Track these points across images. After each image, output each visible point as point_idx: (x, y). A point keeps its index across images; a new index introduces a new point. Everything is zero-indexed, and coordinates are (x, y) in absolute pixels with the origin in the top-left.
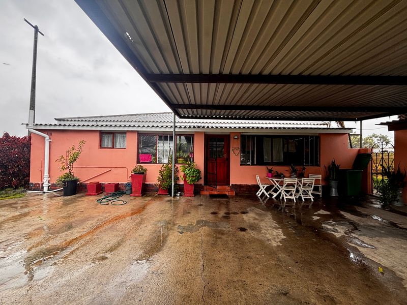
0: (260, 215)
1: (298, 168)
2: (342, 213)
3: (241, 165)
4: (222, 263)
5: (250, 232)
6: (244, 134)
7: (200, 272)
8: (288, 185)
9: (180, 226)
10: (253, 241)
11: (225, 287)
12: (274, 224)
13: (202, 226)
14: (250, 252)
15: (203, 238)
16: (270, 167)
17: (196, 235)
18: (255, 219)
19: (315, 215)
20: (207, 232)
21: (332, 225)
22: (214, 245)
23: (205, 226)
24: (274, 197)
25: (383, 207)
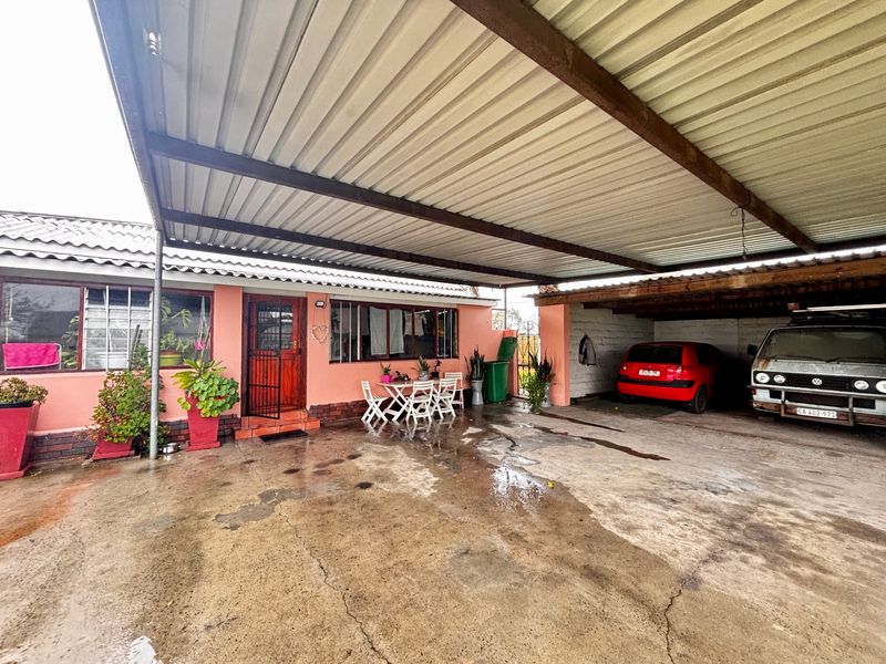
0: (385, 454)
1: (431, 362)
2: (495, 426)
3: (331, 362)
4: (355, 551)
5: (381, 485)
6: (336, 298)
7: (321, 580)
8: (420, 394)
9: (219, 515)
10: (390, 499)
11: (379, 581)
12: (414, 464)
13: (276, 503)
14: (394, 517)
15: (294, 522)
16: (386, 364)
17: (274, 522)
18: (379, 463)
19: (464, 437)
20: (295, 510)
21: (490, 446)
22: (324, 526)
23: (284, 499)
24: (394, 419)
25: (532, 410)
